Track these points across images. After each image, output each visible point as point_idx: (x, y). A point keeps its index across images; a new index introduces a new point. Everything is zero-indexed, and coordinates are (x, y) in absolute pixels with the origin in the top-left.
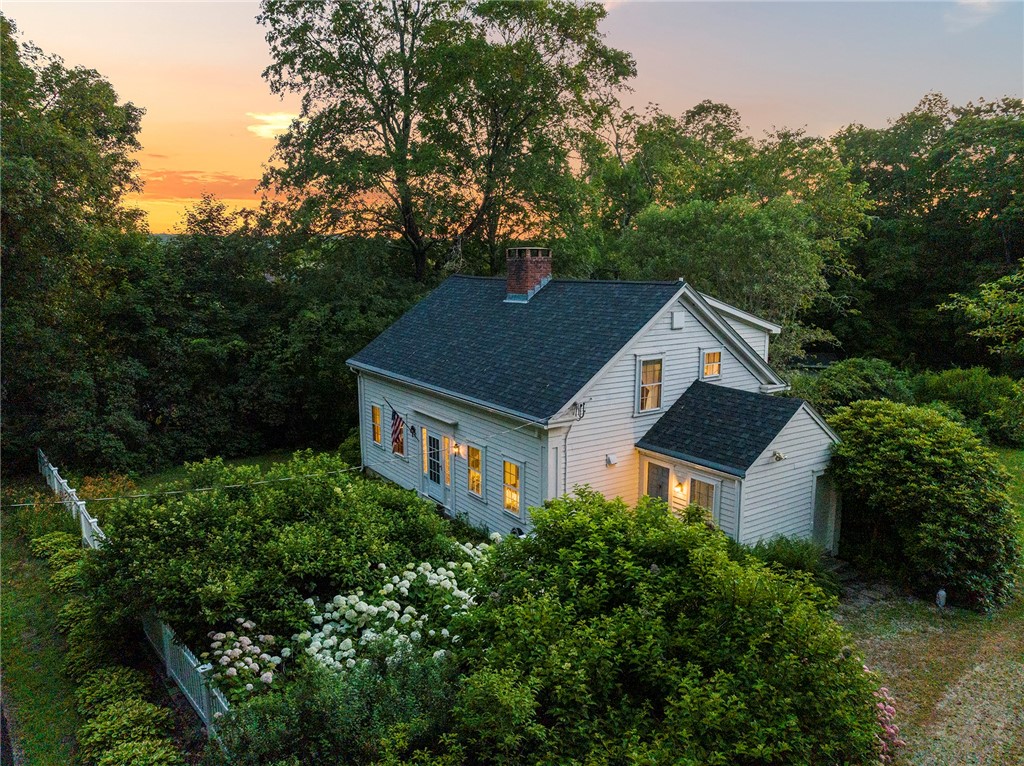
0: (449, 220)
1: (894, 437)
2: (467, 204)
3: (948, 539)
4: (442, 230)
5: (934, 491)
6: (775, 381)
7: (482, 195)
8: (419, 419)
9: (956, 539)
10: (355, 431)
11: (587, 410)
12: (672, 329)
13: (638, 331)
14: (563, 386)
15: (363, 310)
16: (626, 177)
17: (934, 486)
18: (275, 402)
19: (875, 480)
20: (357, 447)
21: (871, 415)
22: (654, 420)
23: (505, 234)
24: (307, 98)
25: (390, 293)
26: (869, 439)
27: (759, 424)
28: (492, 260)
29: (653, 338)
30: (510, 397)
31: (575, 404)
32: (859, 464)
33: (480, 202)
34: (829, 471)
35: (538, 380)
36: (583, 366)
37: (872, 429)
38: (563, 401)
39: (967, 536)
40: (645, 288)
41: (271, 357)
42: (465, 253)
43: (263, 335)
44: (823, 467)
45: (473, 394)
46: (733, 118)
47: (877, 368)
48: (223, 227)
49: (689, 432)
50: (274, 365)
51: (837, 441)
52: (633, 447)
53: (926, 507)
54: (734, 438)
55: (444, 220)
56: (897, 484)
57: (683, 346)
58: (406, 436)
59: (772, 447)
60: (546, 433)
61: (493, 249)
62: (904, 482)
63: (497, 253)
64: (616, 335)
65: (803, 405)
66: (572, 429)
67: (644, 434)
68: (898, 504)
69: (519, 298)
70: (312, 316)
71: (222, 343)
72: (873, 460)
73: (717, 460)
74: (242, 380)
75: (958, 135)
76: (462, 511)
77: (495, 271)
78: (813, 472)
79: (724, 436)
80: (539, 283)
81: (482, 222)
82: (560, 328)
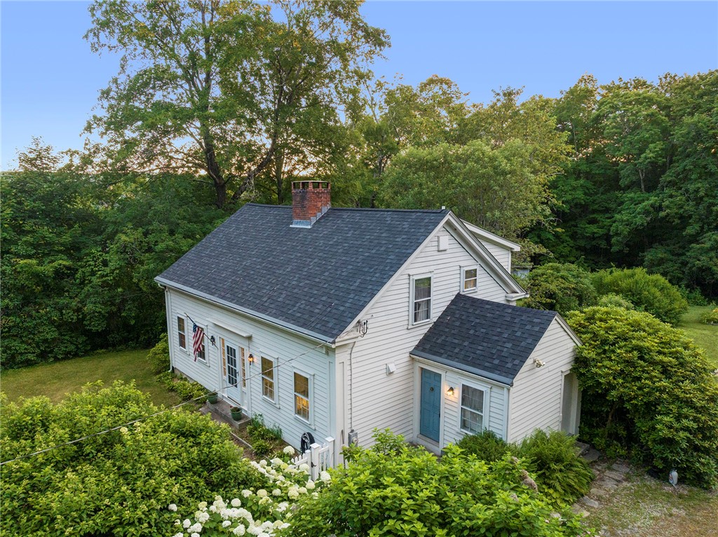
0: (245, 160)
1: (625, 340)
2: (259, 148)
3: (681, 429)
4: (240, 168)
5: (665, 387)
6: (517, 290)
7: (270, 141)
8: (217, 330)
9: (686, 429)
10: (165, 336)
11: (369, 326)
12: (439, 251)
13: (411, 254)
14: (347, 305)
15: (172, 233)
16: (379, 129)
17: (664, 383)
18: (97, 312)
19: (614, 379)
20: (166, 351)
21: (605, 321)
22: (425, 330)
23: (289, 171)
24: (124, 59)
25: (195, 219)
26: (604, 342)
27: (518, 334)
28: (279, 191)
29: (423, 259)
30: (299, 315)
31: (359, 322)
32: (599, 364)
33: (268, 146)
34: (574, 370)
35: (324, 298)
36: (365, 286)
37: (607, 332)
38: (350, 320)
39: (695, 426)
40: (414, 216)
41: (93, 273)
42: (258, 186)
43: (87, 255)
44: (569, 367)
45: (264, 311)
46: (453, 88)
47: (569, 270)
48: (51, 165)
49: (456, 341)
50: (95, 280)
51: (579, 344)
52: (408, 355)
53: (659, 401)
54: (499, 348)
55: (241, 161)
56: (632, 381)
57: (448, 265)
58: (207, 343)
59: (533, 355)
60: (334, 350)
61: (280, 182)
62: (639, 379)
63: (283, 186)
64: (392, 257)
65: (556, 317)
66: (356, 343)
67: (417, 343)
68: (635, 398)
69: (303, 223)
70: (127, 239)
71: (49, 263)
72: (612, 360)
73: (485, 368)
74: (66, 294)
75: (609, 103)
76: (258, 413)
77: (281, 199)
78: (562, 372)
79: (490, 345)
80: (320, 211)
81: (270, 161)
82: (341, 250)
